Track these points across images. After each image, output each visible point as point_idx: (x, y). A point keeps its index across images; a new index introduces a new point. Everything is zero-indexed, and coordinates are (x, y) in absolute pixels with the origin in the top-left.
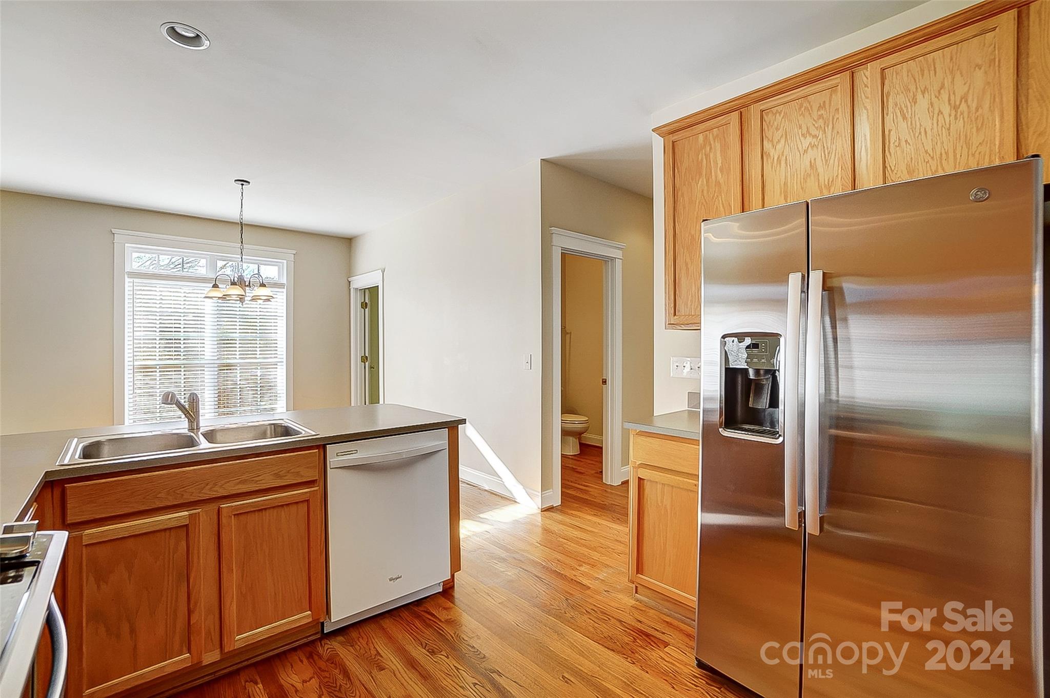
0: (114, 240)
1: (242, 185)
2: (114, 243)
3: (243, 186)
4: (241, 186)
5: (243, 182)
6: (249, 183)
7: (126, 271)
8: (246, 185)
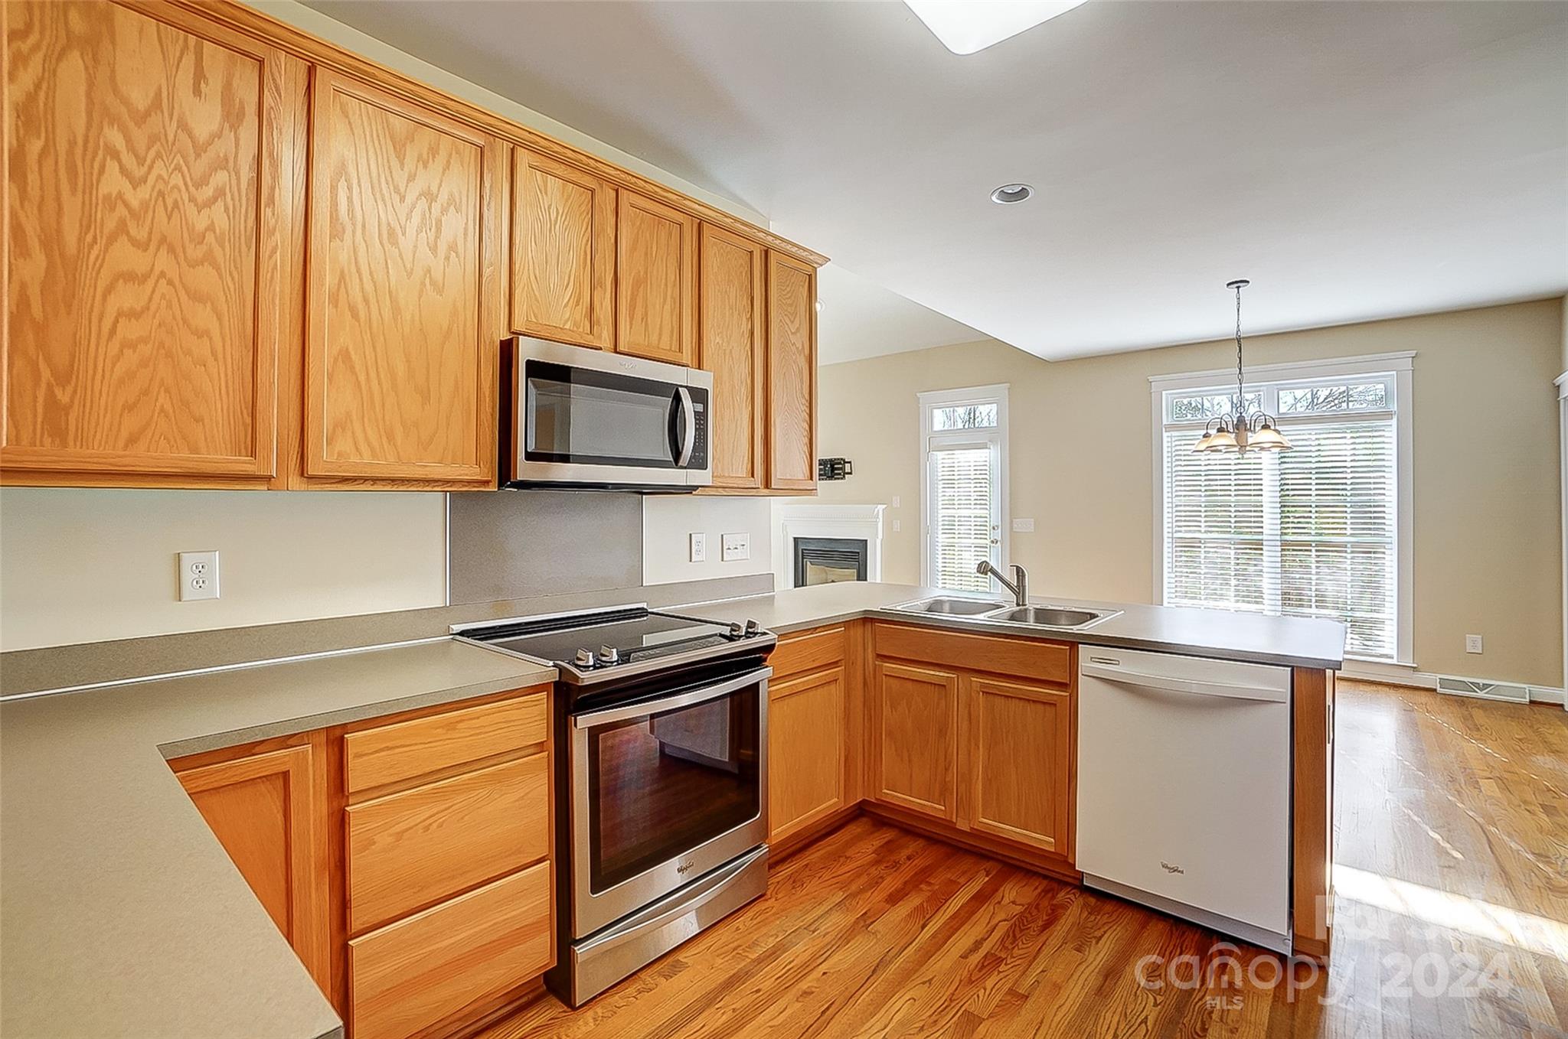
0: (1151, 389)
1: (1238, 287)
2: (1151, 393)
3: (1240, 289)
4: (1236, 290)
5: (1238, 284)
6: (1248, 282)
7: (1164, 423)
8: (1244, 286)
